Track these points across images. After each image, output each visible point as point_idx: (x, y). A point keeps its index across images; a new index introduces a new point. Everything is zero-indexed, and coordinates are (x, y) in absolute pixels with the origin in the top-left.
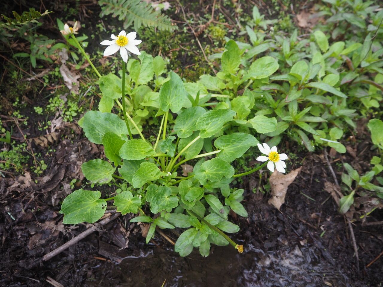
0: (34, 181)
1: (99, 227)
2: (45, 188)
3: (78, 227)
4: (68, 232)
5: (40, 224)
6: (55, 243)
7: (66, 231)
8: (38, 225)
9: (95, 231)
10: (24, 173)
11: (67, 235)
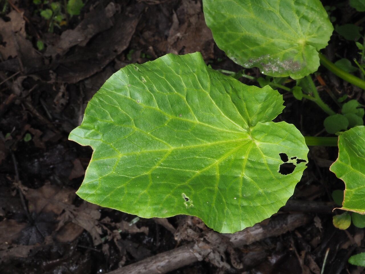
0: (34, 42)
1: (222, 249)
2: (60, 70)
3: (145, 229)
4: (109, 238)
5: (23, 189)
6: (58, 264)
7: (104, 234)
8: (18, 191)
9: (203, 262)
10: (9, 11)
11: (106, 247)
